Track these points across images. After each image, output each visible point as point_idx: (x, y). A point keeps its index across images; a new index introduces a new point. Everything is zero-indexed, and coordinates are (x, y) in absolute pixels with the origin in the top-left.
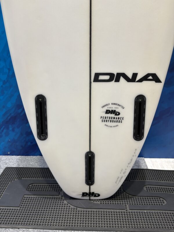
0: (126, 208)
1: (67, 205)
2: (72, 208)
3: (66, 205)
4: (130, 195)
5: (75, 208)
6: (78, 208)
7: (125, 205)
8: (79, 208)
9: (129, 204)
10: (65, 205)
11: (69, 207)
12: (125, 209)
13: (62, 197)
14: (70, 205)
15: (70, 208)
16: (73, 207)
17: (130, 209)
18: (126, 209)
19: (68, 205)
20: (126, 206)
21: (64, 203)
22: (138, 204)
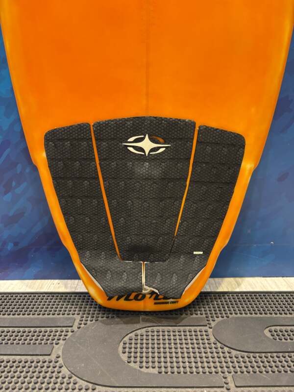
0: (227, 384)
1: (70, 378)
2: (81, 386)
3: (65, 380)
4: (232, 350)
5: (90, 385)
6: (97, 387)
7: (222, 374)
8: (100, 387)
9: (233, 373)
10: (63, 378)
11: (75, 384)
12: (223, 387)
13: (58, 359)
14: (78, 379)
15: (77, 386)
16: (84, 384)
17: (237, 387)
18: (225, 385)
19: (72, 380)
20: (225, 378)
21: (60, 375)
22: (255, 372)
